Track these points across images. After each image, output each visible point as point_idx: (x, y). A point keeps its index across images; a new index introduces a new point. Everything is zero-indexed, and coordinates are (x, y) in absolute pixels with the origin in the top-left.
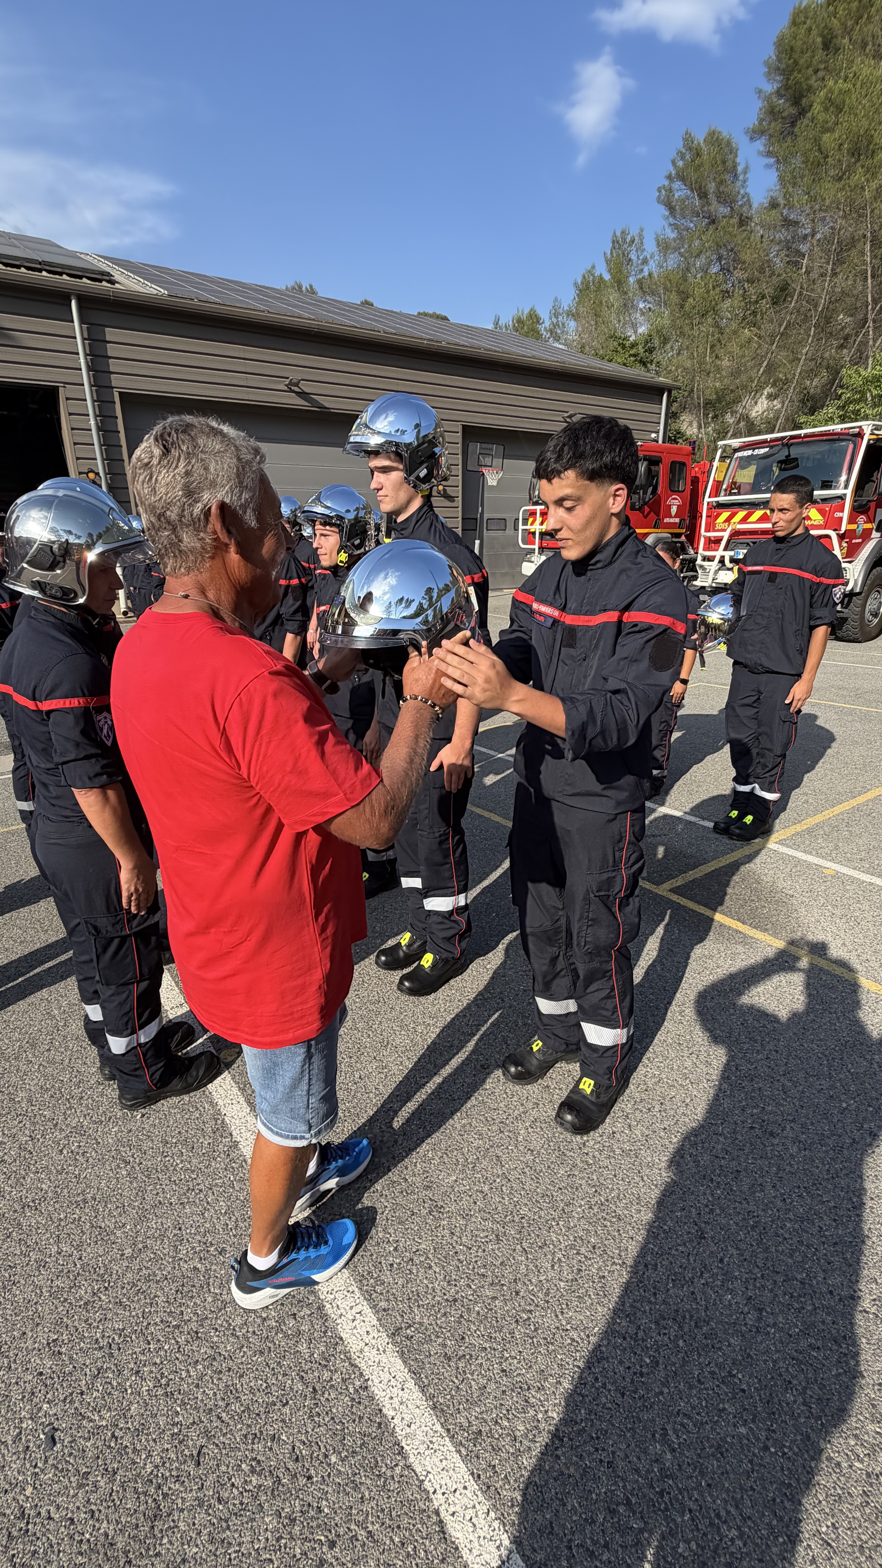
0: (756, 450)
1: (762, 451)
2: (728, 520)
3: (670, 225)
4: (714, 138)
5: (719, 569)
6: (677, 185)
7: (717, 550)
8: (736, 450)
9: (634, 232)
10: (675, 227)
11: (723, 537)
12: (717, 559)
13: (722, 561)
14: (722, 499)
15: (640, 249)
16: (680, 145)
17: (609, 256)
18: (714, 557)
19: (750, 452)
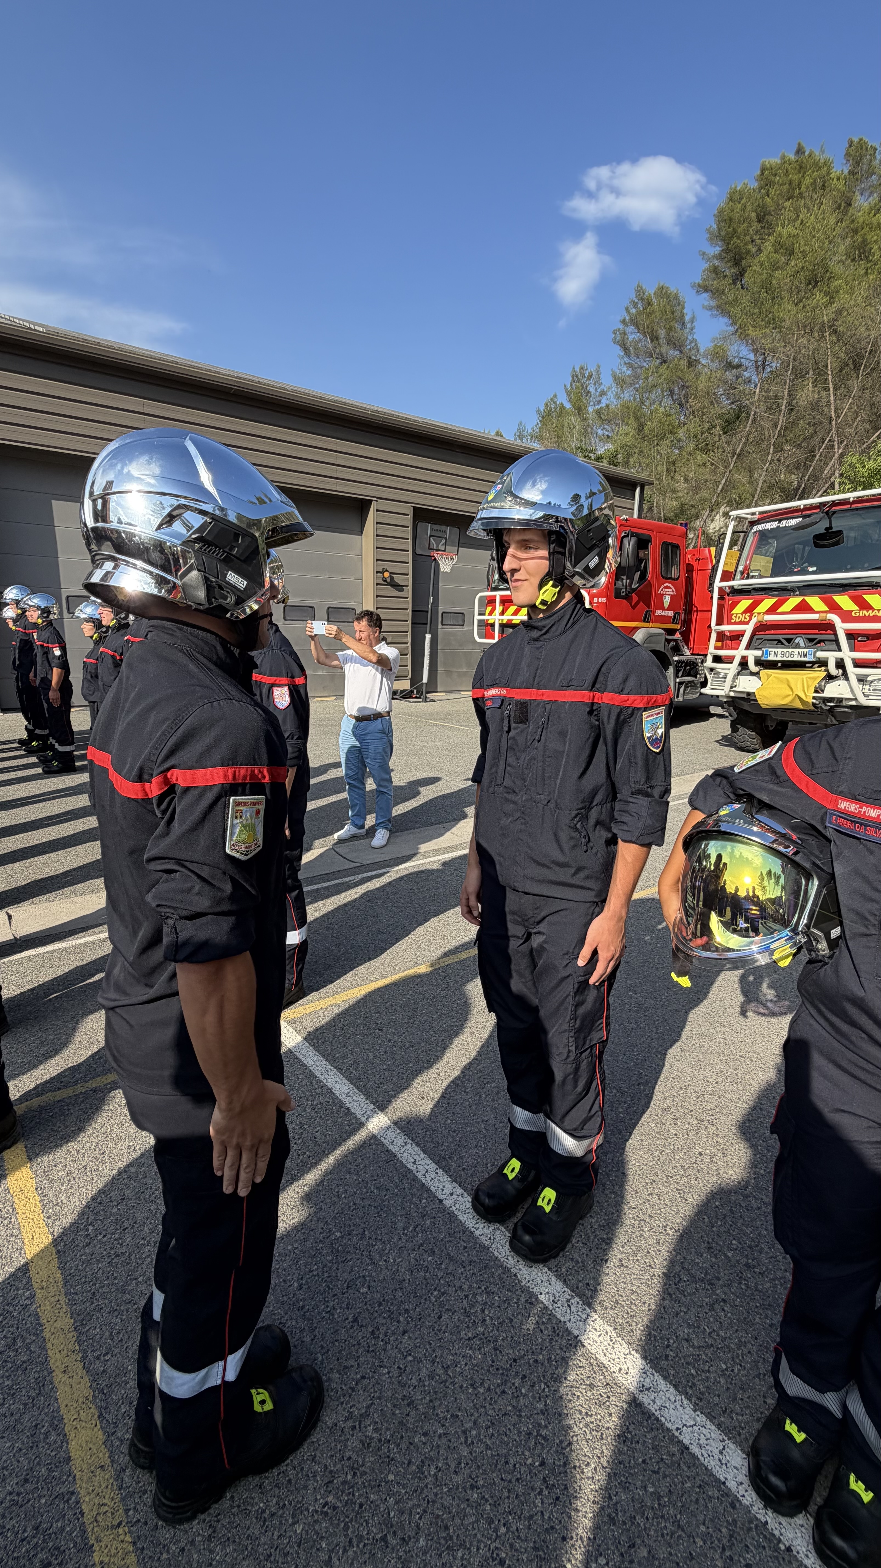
0: (784, 522)
1: (793, 522)
2: (750, 610)
3: (625, 363)
4: (663, 292)
5: (738, 674)
6: (631, 329)
7: (737, 649)
8: (753, 523)
9: (592, 368)
10: (630, 365)
11: (744, 631)
12: (737, 661)
13: (744, 664)
14: (737, 583)
15: (598, 382)
16: (633, 296)
17: (569, 388)
18: (733, 657)
19: (775, 525)
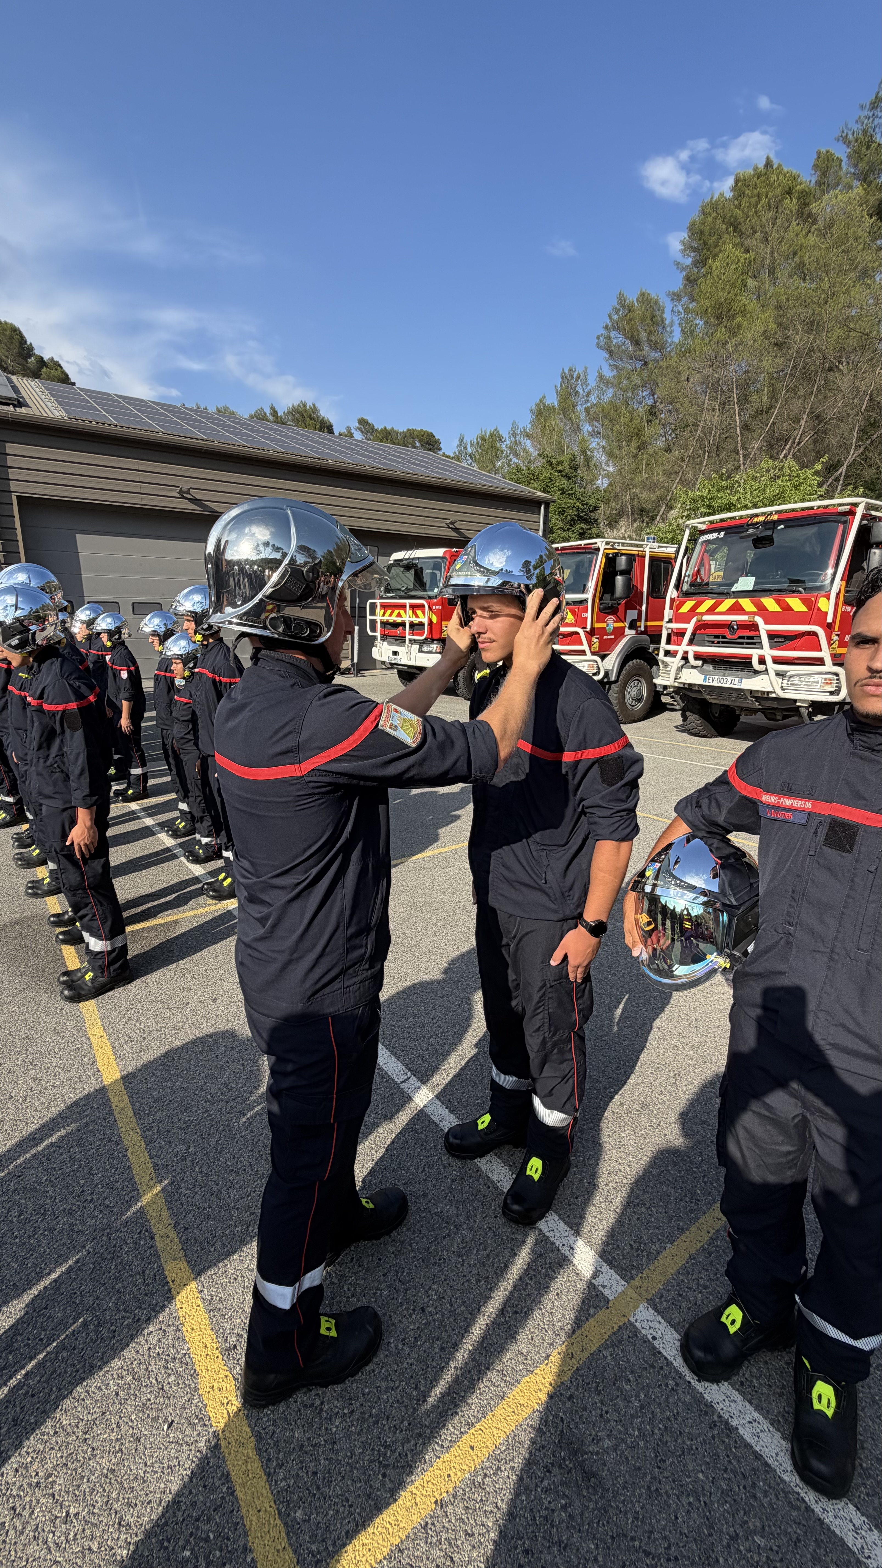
3: (611, 365)
4: (644, 298)
6: (613, 334)
9: (580, 370)
10: (616, 367)
15: (585, 383)
16: (615, 303)
17: (559, 389)
